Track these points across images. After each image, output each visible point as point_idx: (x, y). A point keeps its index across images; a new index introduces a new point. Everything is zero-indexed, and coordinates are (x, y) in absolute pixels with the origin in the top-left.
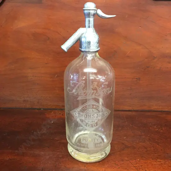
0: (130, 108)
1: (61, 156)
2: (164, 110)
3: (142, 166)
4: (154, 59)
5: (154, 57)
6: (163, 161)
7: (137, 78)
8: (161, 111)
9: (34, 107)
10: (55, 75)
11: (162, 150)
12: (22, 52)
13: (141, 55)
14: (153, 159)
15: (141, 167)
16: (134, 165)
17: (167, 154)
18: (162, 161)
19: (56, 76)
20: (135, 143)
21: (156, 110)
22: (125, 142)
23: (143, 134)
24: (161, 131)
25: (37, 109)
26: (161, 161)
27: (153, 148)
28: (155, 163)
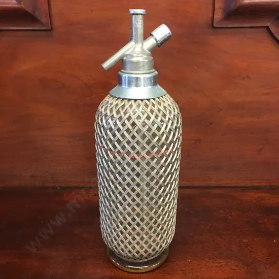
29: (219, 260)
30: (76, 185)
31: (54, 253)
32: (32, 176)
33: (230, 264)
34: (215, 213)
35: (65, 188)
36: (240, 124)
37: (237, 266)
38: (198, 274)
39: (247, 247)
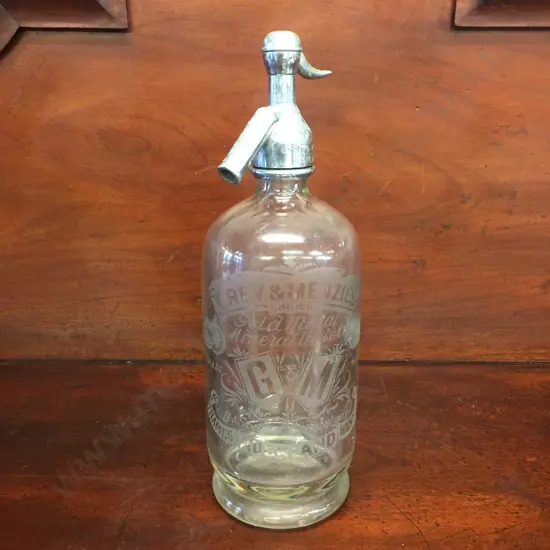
0: (400, 356)
1: (181, 488)
2: (503, 359)
3: (425, 511)
4: (463, 202)
5: (463, 196)
6: (490, 499)
7: (415, 262)
8: (495, 364)
9: (106, 356)
10: (169, 256)
11: (489, 468)
12: (71, 186)
13: (423, 191)
14: (460, 493)
15: (423, 514)
16: (402, 510)
17: (505, 478)
18: (487, 497)
19: (172, 257)
20: (408, 452)
21: (479, 359)
22: (379, 447)
23: (435, 425)
24: (492, 417)
25: (114, 361)
26: (484, 499)
27: (462, 463)
28: (467, 503)
29: (480, 496)
30: (166, 356)
31: (124, 480)
32: (75, 337)
33: (504, 502)
34: (459, 408)
35: (143, 363)
36: (506, 228)
37: (521, 506)
38: (440, 520)
39: (534, 470)
